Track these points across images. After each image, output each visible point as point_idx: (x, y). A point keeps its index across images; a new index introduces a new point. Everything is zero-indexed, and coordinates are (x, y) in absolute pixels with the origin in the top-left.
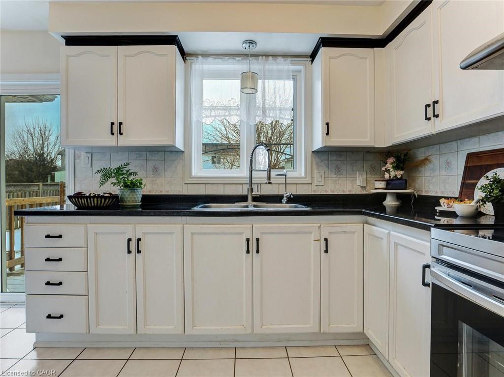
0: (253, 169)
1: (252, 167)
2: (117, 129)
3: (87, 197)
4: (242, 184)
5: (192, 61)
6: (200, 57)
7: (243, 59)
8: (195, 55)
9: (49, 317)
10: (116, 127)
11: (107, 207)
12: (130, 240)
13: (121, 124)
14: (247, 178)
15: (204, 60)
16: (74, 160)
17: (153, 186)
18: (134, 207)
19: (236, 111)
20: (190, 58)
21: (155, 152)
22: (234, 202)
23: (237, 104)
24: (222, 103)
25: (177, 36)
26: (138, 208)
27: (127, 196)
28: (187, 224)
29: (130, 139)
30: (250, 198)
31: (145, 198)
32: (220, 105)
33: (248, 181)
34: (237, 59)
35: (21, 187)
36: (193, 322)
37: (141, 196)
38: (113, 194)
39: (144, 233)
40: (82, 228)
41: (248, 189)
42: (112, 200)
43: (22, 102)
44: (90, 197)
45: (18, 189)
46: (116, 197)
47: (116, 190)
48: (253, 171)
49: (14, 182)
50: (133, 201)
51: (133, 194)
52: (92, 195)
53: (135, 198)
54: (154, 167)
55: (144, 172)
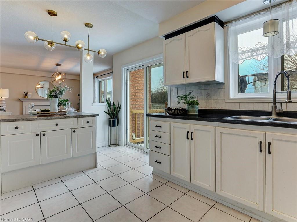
0: (277, 91)
1: (275, 90)
2: (186, 75)
3: (172, 110)
4: (269, 103)
5: (228, 26)
6: (233, 22)
7: (267, 12)
8: (230, 21)
9: (156, 161)
10: (185, 74)
11: (180, 115)
12: (188, 132)
13: (187, 72)
14: (272, 98)
15: (237, 23)
16: (171, 91)
17: (203, 104)
18: (195, 115)
19: (262, 51)
20: (227, 25)
21: (208, 85)
22: (260, 116)
23: (263, 45)
24: (250, 48)
25: (215, 16)
26: (196, 116)
27: (190, 109)
28: (218, 127)
29: (192, 80)
30: (274, 113)
31: (200, 111)
32: (249, 49)
33: (272, 101)
34: (262, 13)
35: (161, 104)
36: (221, 187)
37: (198, 110)
38: (184, 108)
39: (195, 130)
40: (168, 124)
41: (272, 107)
42: (183, 111)
43: (157, 67)
44: (173, 109)
45: (160, 105)
46: (185, 110)
47: (185, 106)
48: (277, 93)
49: (159, 102)
50: (193, 112)
51: (193, 108)
52: (174, 109)
53: (194, 111)
54: (207, 93)
55: (202, 97)
